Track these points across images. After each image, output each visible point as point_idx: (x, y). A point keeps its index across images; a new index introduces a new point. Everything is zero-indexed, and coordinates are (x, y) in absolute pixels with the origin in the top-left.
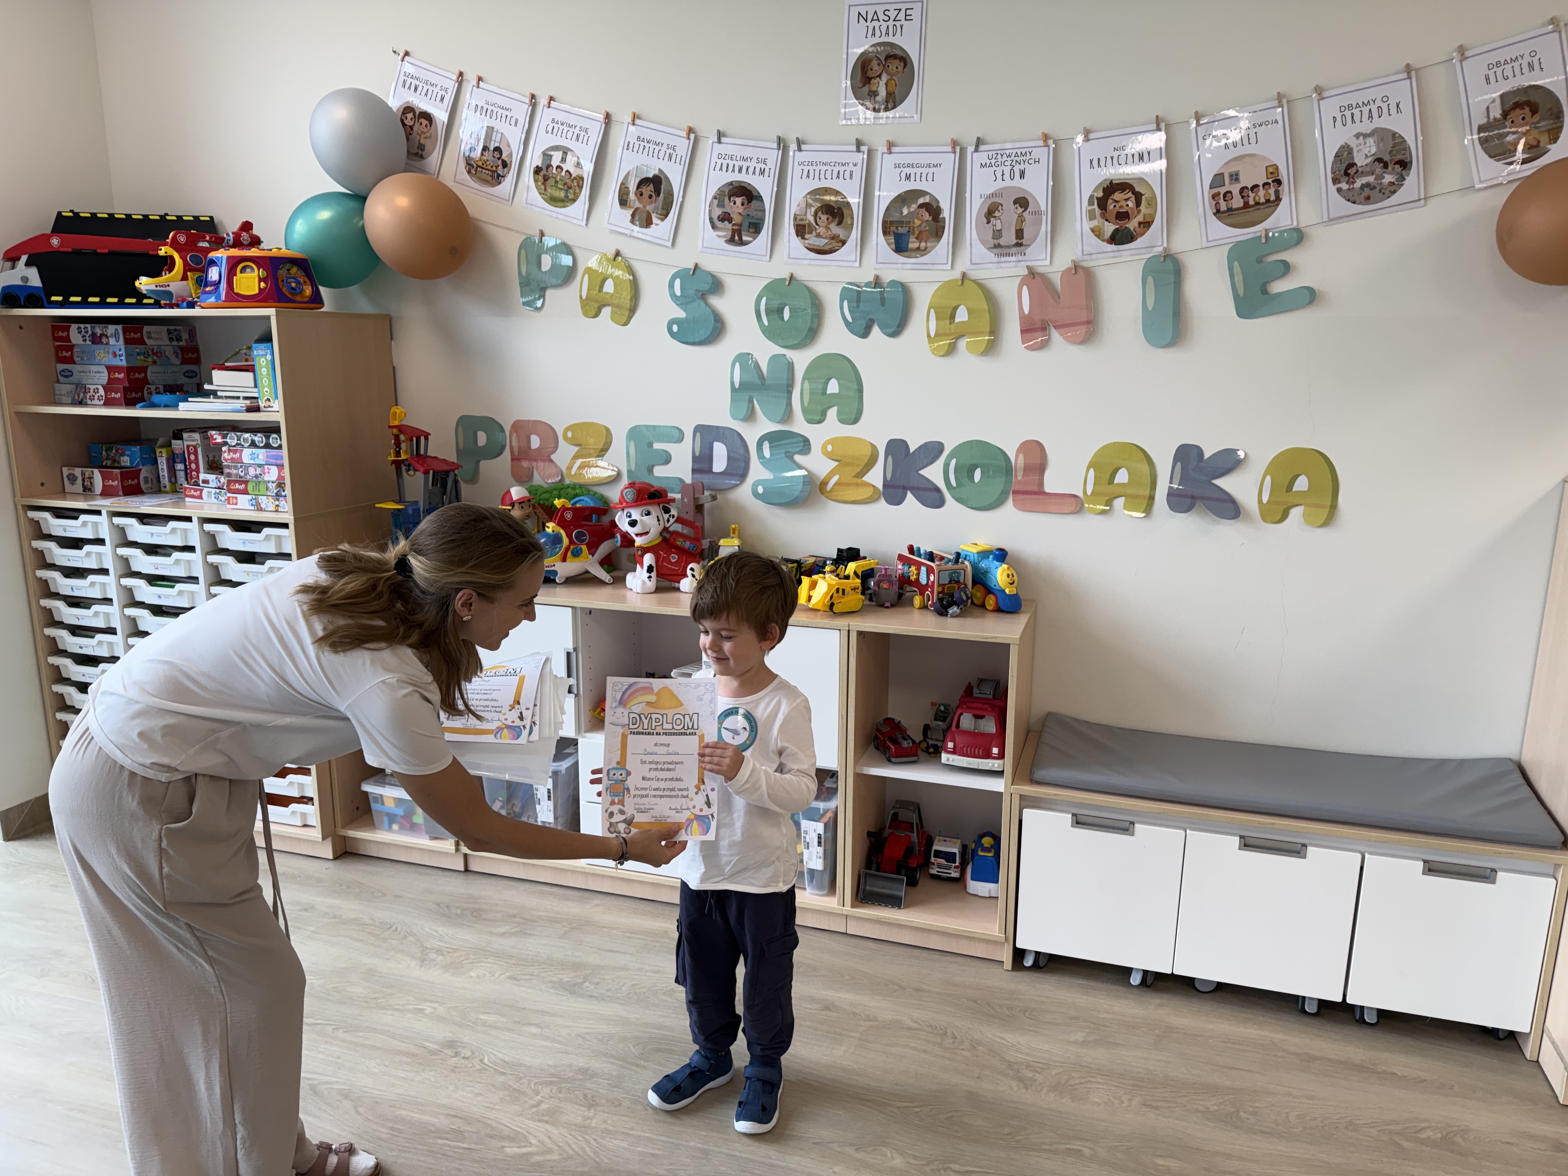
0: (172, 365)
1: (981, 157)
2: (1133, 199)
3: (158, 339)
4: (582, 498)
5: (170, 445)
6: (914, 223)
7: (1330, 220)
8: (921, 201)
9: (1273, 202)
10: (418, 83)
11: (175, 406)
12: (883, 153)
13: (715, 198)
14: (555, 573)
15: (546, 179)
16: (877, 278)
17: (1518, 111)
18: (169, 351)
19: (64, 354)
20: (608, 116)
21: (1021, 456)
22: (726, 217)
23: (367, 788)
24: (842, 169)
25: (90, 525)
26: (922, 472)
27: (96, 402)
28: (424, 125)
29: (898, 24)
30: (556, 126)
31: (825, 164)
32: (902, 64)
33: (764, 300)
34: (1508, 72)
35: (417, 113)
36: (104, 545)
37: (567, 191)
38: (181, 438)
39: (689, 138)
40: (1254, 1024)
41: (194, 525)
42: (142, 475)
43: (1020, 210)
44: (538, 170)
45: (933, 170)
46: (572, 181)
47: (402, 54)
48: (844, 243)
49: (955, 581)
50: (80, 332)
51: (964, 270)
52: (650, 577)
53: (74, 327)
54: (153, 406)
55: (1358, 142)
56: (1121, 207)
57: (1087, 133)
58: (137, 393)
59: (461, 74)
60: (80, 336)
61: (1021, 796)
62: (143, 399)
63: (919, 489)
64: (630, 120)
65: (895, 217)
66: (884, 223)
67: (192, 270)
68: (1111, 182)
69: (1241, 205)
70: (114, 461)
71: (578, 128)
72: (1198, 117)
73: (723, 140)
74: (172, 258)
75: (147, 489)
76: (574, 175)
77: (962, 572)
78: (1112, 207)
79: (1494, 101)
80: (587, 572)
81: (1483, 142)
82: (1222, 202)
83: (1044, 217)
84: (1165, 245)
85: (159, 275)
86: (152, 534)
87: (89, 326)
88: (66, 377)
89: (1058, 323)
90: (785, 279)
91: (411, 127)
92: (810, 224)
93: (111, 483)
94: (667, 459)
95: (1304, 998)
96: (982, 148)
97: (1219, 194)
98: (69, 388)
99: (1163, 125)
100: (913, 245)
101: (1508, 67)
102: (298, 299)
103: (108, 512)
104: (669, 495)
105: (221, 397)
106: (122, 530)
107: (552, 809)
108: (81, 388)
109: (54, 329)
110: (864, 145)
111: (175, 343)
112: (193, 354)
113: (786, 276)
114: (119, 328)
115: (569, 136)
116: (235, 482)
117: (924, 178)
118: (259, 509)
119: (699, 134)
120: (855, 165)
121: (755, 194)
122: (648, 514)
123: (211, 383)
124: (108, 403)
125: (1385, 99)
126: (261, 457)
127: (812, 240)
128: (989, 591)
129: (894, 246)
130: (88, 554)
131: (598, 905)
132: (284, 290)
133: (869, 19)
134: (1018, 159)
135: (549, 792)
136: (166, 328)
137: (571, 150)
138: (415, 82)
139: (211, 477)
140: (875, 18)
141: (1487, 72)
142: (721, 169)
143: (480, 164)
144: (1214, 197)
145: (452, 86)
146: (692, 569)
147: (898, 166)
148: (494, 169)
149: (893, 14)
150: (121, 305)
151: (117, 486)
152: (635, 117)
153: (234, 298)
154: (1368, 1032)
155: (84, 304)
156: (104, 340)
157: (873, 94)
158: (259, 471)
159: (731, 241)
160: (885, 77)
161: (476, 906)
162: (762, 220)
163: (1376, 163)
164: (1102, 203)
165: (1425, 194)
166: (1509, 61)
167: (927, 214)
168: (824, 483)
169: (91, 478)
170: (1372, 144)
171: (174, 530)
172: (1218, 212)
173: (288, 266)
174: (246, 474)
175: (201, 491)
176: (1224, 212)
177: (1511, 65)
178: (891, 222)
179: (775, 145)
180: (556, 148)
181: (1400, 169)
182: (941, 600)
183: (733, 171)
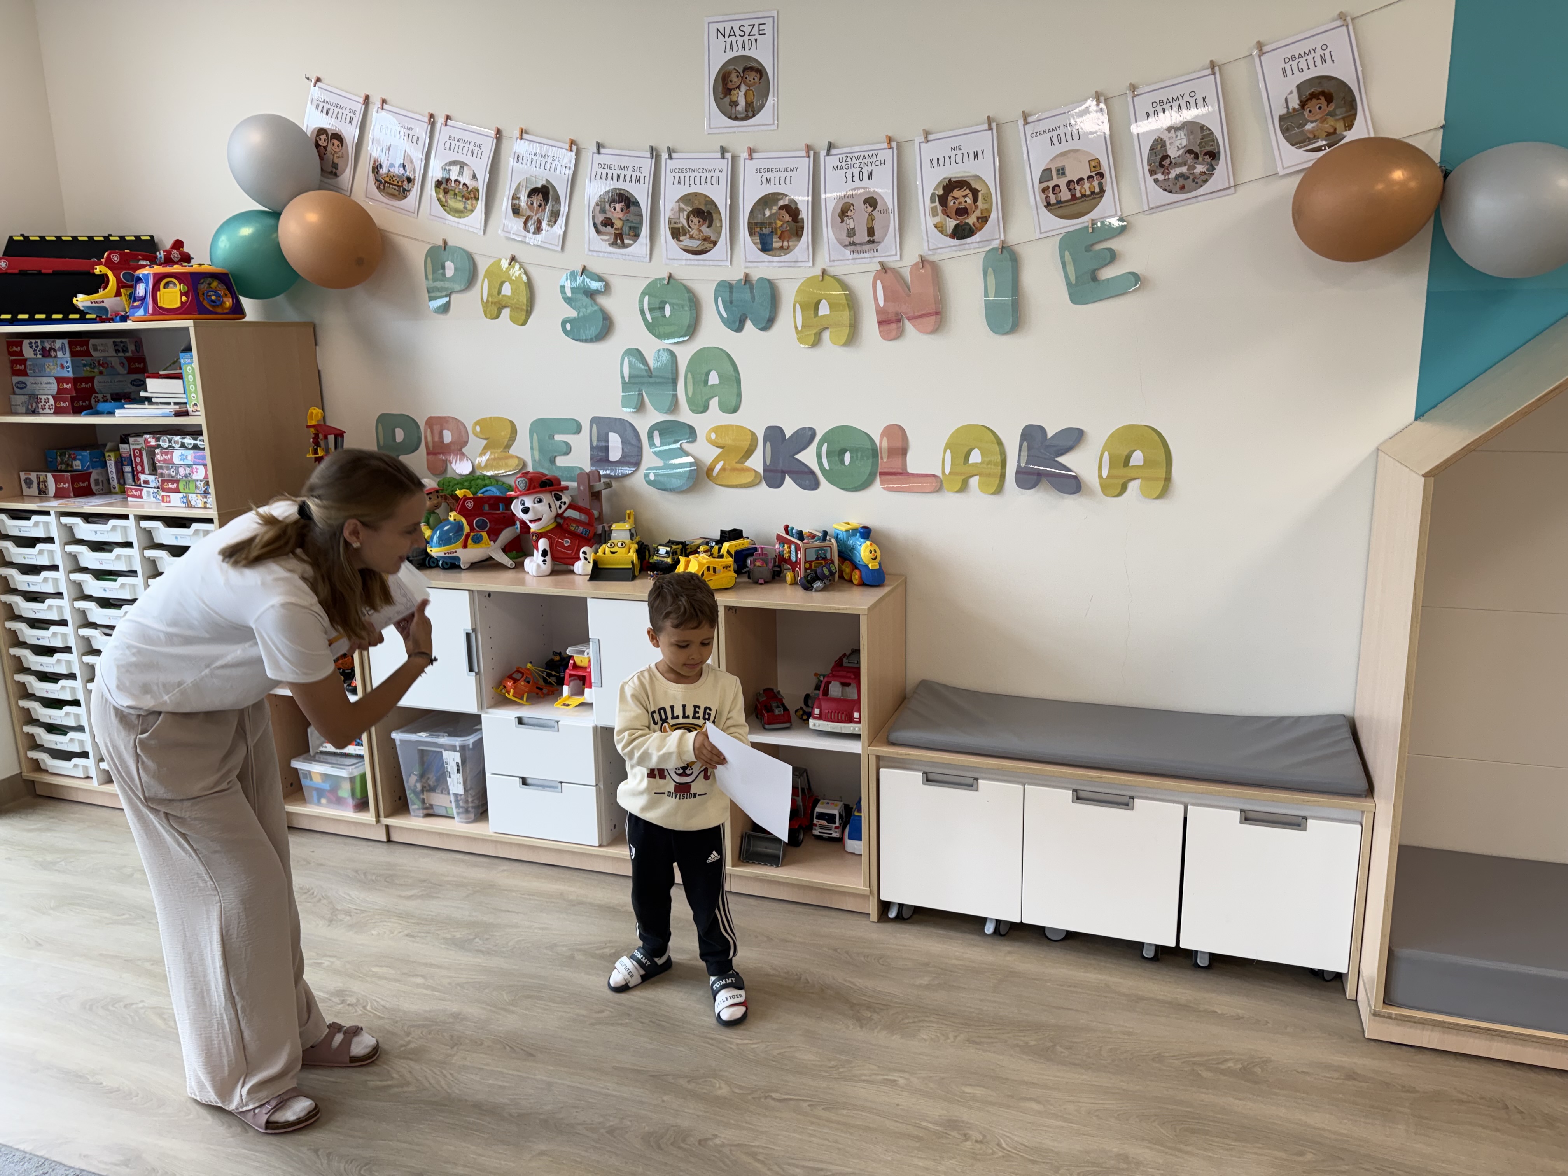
0: (119, 374)
1: (833, 161)
2: (970, 195)
3: (104, 351)
4: (488, 488)
5: (118, 449)
6: (776, 223)
7: (1150, 209)
8: (781, 203)
9: (1098, 194)
10: (329, 107)
11: (111, 413)
12: (745, 159)
13: (597, 204)
14: (458, 559)
15: (446, 192)
16: (747, 275)
17: (1314, 101)
18: (115, 362)
19: (19, 367)
20: (499, 131)
21: (885, 439)
22: (608, 222)
23: (296, 764)
24: (709, 175)
25: (41, 525)
26: (797, 457)
27: (47, 411)
28: (336, 145)
29: (752, 38)
30: (453, 143)
31: (693, 171)
32: (758, 76)
33: (647, 298)
34: (1303, 65)
35: (330, 134)
36: (53, 542)
37: (465, 203)
38: (128, 443)
39: (571, 150)
40: (1095, 969)
41: (131, 523)
42: (93, 477)
43: (870, 209)
44: (439, 184)
45: (791, 173)
46: (469, 193)
47: (313, 81)
48: (715, 243)
49: (822, 557)
50: (31, 347)
51: (824, 267)
52: (544, 561)
53: (26, 342)
54: (98, 413)
55: (1170, 135)
56: (960, 203)
57: (927, 134)
58: (84, 401)
59: (367, 97)
60: (31, 350)
61: (878, 758)
62: (89, 407)
63: (797, 473)
64: (517, 133)
65: (759, 218)
66: (749, 223)
67: (125, 286)
68: (950, 180)
69: (1069, 197)
70: (68, 465)
71: (472, 144)
72: (1025, 116)
73: (602, 150)
74: (107, 275)
75: (97, 490)
76: (470, 188)
77: (829, 549)
78: (952, 203)
79: (1291, 93)
80: (491, 558)
81: (1285, 131)
82: (1051, 195)
83: (892, 215)
84: (1002, 238)
85: (97, 292)
86: (96, 532)
87: (38, 341)
88: (21, 388)
89: (911, 314)
90: (663, 279)
91: (325, 148)
92: (683, 227)
93: (62, 485)
94: (567, 450)
95: (1143, 944)
96: (833, 151)
97: (1048, 187)
98: (23, 398)
99: (994, 125)
100: (777, 244)
101: (1303, 60)
102: (219, 310)
103: (56, 512)
104: (562, 483)
105: (156, 403)
106: (70, 529)
107: (461, 780)
108: (34, 398)
109: (9, 344)
110: (728, 152)
111: (121, 354)
112: (139, 363)
113: (665, 275)
114: (66, 341)
115: (465, 152)
116: (168, 481)
117: (782, 181)
118: (190, 506)
119: (582, 146)
120: (721, 171)
121: (632, 200)
122: (540, 501)
123: (146, 391)
124: (58, 411)
125: (1192, 94)
126: (189, 458)
127: (687, 242)
128: (855, 566)
129: (760, 246)
130: (41, 552)
131: (504, 871)
132: (205, 303)
133: (727, 35)
134: (866, 161)
135: (458, 766)
136: (112, 340)
137: (467, 165)
138: (326, 106)
139: (151, 478)
140: (732, 33)
141: (1283, 65)
142: (601, 178)
143: (387, 179)
144: (1044, 190)
145: (359, 108)
146: (584, 553)
147: (758, 171)
148: (400, 184)
149: (747, 29)
150: (66, 320)
151: (68, 489)
152: (522, 132)
153: (161, 312)
154: (1202, 975)
155: (32, 321)
156: (53, 353)
157: (735, 104)
158: (188, 471)
159: (614, 244)
160: (743, 88)
161: (391, 873)
162: (641, 223)
163: (1188, 155)
164: (943, 200)
165: (1234, 180)
166: (1303, 54)
167: (787, 215)
168: (710, 470)
169: (45, 481)
170: (1183, 136)
171: (114, 528)
172: (1048, 205)
173: (209, 280)
174: (177, 474)
175: (141, 491)
176: (1054, 204)
177: (1304, 59)
178: (756, 224)
179: (648, 155)
180: (454, 163)
181: (1209, 160)
182: (806, 577)
183: (612, 179)
